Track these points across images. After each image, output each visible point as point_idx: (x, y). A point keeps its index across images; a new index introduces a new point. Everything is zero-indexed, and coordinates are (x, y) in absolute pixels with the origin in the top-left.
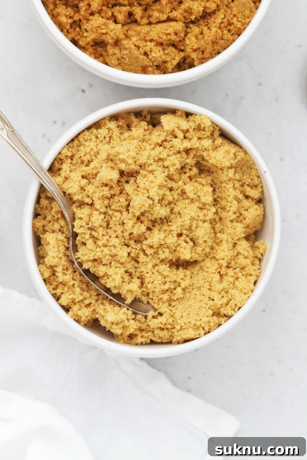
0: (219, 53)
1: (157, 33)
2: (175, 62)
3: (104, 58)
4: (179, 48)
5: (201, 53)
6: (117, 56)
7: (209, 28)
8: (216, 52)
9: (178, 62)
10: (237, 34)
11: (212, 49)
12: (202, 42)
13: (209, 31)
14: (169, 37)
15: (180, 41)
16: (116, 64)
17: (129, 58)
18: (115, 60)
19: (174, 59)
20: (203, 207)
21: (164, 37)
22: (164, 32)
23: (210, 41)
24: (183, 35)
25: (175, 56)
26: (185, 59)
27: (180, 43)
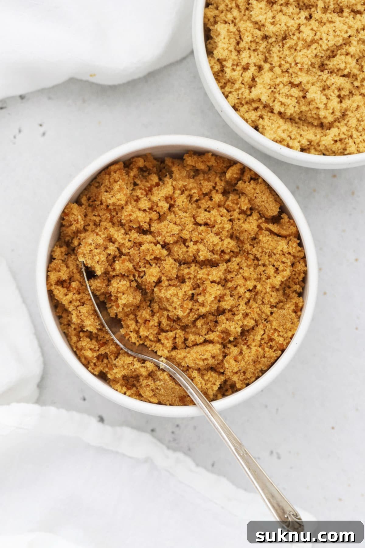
0: (263, 372)
1: (192, 360)
2: (216, 388)
3: (137, 388)
4: (217, 370)
5: (242, 374)
6: (151, 387)
7: (248, 347)
8: (259, 371)
9: (219, 386)
10: (280, 350)
11: (254, 368)
12: (243, 364)
13: (249, 350)
14: (206, 362)
15: (218, 364)
16: (151, 396)
17: (164, 389)
18: (149, 391)
19: (215, 384)
21: (201, 363)
22: (201, 358)
23: (251, 361)
24: (221, 358)
25: (216, 381)
26: (225, 381)
27: (219, 366)
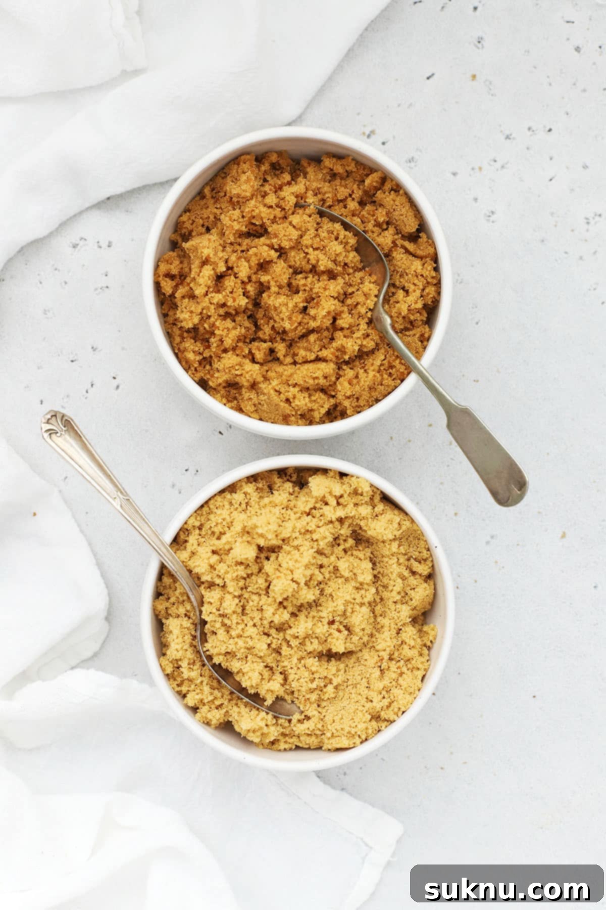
0: (377, 401)
1: (302, 377)
2: (323, 411)
3: (238, 402)
4: (328, 393)
5: (355, 400)
6: (253, 401)
7: (365, 371)
8: (373, 399)
9: (327, 410)
10: (399, 379)
11: (368, 395)
12: (357, 388)
13: (365, 375)
14: (316, 381)
15: (330, 385)
16: (252, 411)
17: (268, 405)
18: (250, 406)
19: (322, 407)
20: (361, 587)
21: (311, 382)
22: (311, 376)
23: (366, 387)
24: (333, 379)
25: (324, 403)
26: (336, 406)
27: (330, 388)
